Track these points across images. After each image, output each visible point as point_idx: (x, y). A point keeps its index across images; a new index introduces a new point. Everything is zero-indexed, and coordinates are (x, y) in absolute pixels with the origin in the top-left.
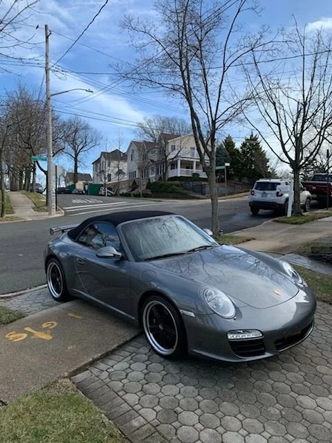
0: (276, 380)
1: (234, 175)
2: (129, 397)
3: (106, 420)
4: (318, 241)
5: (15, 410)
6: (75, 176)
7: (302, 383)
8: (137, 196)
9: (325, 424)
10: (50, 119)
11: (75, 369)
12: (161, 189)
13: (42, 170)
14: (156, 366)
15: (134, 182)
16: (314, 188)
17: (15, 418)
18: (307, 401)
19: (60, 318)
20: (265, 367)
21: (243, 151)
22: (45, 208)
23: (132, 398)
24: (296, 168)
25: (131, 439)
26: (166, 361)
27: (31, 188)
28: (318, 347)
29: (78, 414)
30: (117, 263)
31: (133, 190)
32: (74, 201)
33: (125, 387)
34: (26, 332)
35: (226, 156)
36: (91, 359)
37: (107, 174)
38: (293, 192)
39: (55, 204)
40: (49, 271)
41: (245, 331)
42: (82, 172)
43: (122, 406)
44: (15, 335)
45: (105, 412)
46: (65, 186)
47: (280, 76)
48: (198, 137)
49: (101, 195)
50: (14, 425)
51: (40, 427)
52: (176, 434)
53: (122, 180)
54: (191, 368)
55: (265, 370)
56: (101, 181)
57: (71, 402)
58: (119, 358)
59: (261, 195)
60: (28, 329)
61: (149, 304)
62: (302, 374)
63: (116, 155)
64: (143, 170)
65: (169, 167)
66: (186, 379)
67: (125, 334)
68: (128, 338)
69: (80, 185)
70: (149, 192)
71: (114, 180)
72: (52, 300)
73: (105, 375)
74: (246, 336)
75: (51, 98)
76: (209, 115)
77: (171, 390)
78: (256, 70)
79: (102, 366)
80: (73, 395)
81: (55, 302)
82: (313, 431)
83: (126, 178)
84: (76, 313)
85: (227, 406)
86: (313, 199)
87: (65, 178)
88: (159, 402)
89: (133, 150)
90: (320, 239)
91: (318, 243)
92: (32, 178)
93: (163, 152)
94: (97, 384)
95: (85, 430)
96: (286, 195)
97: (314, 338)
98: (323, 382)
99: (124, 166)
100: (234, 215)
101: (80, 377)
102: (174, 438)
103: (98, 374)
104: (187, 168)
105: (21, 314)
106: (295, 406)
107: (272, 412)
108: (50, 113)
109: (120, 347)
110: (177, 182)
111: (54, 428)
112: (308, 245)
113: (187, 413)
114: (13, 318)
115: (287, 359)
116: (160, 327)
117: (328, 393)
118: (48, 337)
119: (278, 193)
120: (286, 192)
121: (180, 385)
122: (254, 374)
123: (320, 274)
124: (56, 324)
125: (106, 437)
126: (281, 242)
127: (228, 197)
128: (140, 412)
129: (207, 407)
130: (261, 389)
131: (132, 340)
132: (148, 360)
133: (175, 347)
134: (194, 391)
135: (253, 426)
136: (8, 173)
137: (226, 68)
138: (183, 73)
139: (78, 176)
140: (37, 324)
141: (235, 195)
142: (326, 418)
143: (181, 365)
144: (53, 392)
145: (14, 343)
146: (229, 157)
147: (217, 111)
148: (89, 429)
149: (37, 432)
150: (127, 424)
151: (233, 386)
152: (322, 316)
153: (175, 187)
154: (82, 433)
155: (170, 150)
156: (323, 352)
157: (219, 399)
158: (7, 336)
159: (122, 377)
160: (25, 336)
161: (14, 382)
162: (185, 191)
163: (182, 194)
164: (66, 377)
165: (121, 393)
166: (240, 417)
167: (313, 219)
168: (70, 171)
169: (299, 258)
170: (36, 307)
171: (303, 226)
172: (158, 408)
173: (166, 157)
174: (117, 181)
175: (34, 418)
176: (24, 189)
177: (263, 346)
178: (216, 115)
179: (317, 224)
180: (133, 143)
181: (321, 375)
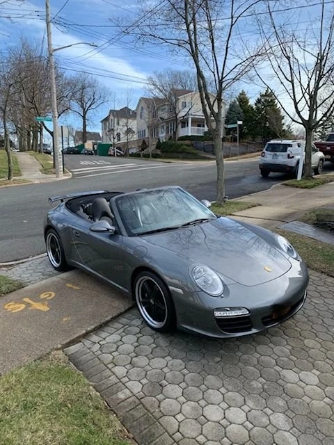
0: (262, 353)
1: (248, 134)
2: (117, 370)
3: (94, 393)
4: (325, 207)
5: (8, 382)
6: (84, 135)
7: (287, 357)
8: (147, 156)
9: (305, 398)
10: (54, 76)
11: (68, 341)
12: (170, 150)
13: (48, 130)
14: (147, 339)
15: (144, 142)
16: (328, 148)
17: (7, 389)
18: (290, 375)
19: (59, 289)
20: (254, 341)
21: (258, 108)
22: (53, 170)
23: (120, 371)
24: (309, 128)
25: (116, 411)
26: (157, 334)
27: (38, 149)
28: (309, 320)
29: (67, 387)
30: (111, 237)
31: (143, 150)
32: (82, 163)
33: (115, 360)
34: (24, 303)
35: (239, 114)
36: (84, 332)
37: (116, 134)
38: (305, 153)
39: (62, 167)
40: (49, 241)
41: (232, 309)
42: (91, 131)
43: (110, 378)
44: (14, 306)
45: (93, 384)
46: (74, 146)
47: (295, 26)
48: (204, 97)
49: (110, 155)
50: (5, 396)
51: (30, 398)
52: (159, 407)
53: (132, 140)
54: (181, 341)
55: (253, 343)
56: (110, 140)
57: (62, 375)
58: (112, 330)
59: (271, 156)
60: (26, 300)
61: (140, 279)
62: (290, 348)
63: (125, 113)
64: (153, 129)
65: (180, 126)
66: (175, 351)
67: (120, 306)
68: (123, 310)
69: (89, 145)
70: (159, 152)
71: (124, 139)
72: (52, 269)
73: (97, 347)
74: (233, 313)
75: (53, 54)
76: (216, 73)
77: (158, 363)
78: (270, 21)
79: (95, 338)
80: (64, 367)
81: (55, 272)
82: (292, 405)
83: (135, 137)
84: (74, 284)
85: (211, 379)
86: (327, 160)
87: (74, 138)
88: (146, 374)
89: (142, 107)
90: (327, 205)
91: (324, 209)
92: (39, 139)
93: (173, 109)
94: (88, 357)
95: (72, 402)
96: (297, 157)
97: (306, 311)
98: (309, 357)
99: (134, 124)
100: (244, 177)
101: (73, 349)
102: (157, 410)
103: (90, 346)
104: (199, 126)
105: (21, 284)
106: (277, 380)
107: (255, 386)
108: (53, 70)
109: (114, 319)
110: (187, 142)
111: (43, 400)
112: (314, 211)
113: (173, 386)
114: (13, 288)
115: (276, 332)
116: (152, 301)
117: (312, 367)
118: (45, 308)
119: (289, 155)
120: (297, 154)
121: (169, 358)
122: (243, 347)
123: (322, 243)
124: (53, 294)
125: (91, 410)
126: (287, 208)
127: (239, 157)
128: (126, 384)
129: (192, 380)
130: (246, 363)
131: (126, 311)
132: (140, 333)
133: (165, 320)
134: (181, 365)
135: (234, 400)
136: (16, 133)
137: (234, 20)
138: (188, 26)
139: (87, 135)
140: (35, 295)
141: (247, 155)
142: (307, 393)
143: (171, 338)
144: (45, 364)
145: (12, 313)
146: (242, 114)
147: (223, 69)
148: (76, 402)
149: (26, 404)
150: (114, 397)
151: (220, 359)
152: (318, 287)
153: (185, 147)
154: (69, 405)
155: (180, 107)
156: (314, 326)
157: (204, 372)
158: (6, 307)
159: (113, 350)
160: (23, 306)
161: (9, 354)
162: (195, 151)
163: (192, 153)
164: (60, 349)
165: (110, 366)
166: (223, 390)
167: (324, 182)
168: (79, 130)
169: (303, 226)
170: (36, 276)
171: (312, 191)
172: (144, 381)
173: (177, 115)
174: (126, 141)
175: (25, 390)
176: (32, 150)
177: (250, 322)
178: (223, 74)
179: (327, 188)
180: (142, 99)
181: (308, 349)
